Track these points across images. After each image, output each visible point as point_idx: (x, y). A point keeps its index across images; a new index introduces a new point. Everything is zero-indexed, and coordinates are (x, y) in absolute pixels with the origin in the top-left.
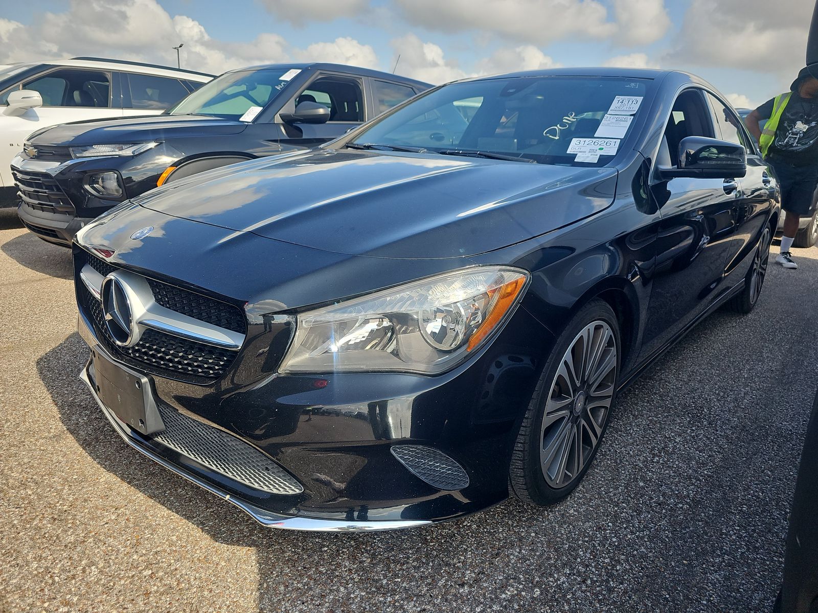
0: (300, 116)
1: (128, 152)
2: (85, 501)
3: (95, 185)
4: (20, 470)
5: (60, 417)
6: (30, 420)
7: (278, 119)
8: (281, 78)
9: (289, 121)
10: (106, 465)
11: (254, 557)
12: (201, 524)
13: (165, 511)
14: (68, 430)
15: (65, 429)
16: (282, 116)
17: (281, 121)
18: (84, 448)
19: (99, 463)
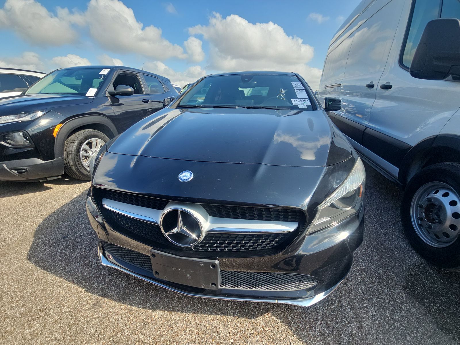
0: (120, 92)
1: (27, 118)
2: (161, 336)
3: (7, 141)
4: (96, 340)
5: (85, 290)
6: (66, 301)
7: (107, 94)
8: (101, 73)
9: (113, 95)
10: (148, 307)
11: (274, 318)
12: (234, 314)
13: (211, 317)
14: (99, 296)
15: (97, 296)
16: (109, 93)
17: (109, 95)
18: (123, 303)
19: (143, 308)
